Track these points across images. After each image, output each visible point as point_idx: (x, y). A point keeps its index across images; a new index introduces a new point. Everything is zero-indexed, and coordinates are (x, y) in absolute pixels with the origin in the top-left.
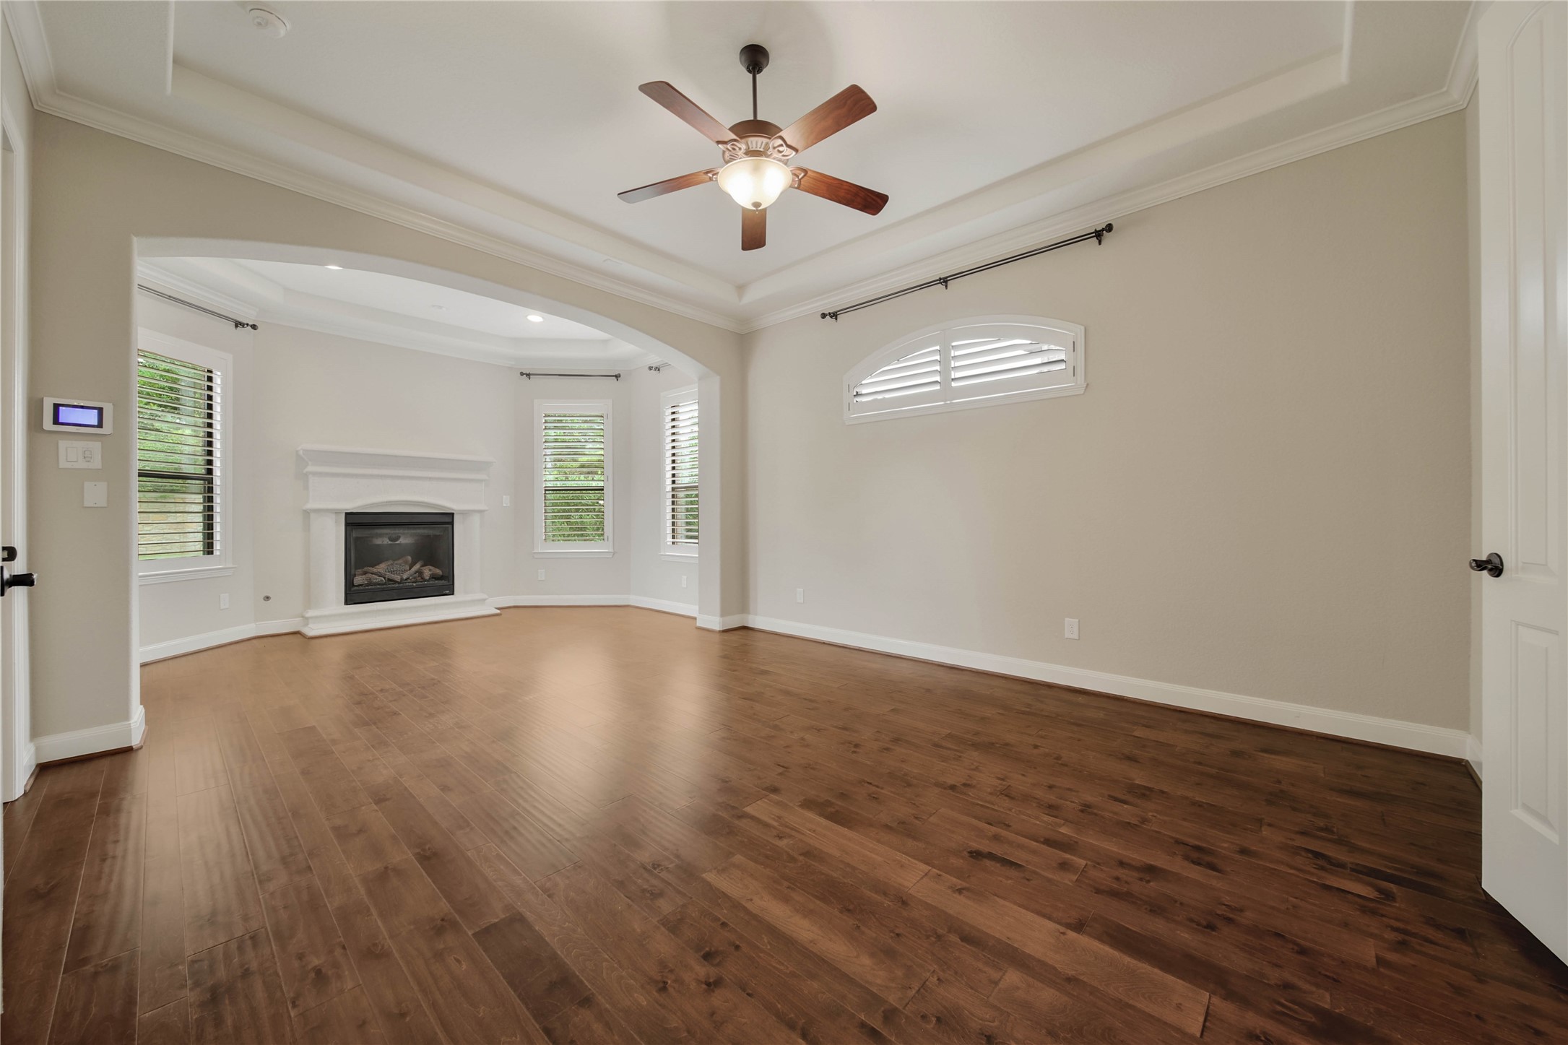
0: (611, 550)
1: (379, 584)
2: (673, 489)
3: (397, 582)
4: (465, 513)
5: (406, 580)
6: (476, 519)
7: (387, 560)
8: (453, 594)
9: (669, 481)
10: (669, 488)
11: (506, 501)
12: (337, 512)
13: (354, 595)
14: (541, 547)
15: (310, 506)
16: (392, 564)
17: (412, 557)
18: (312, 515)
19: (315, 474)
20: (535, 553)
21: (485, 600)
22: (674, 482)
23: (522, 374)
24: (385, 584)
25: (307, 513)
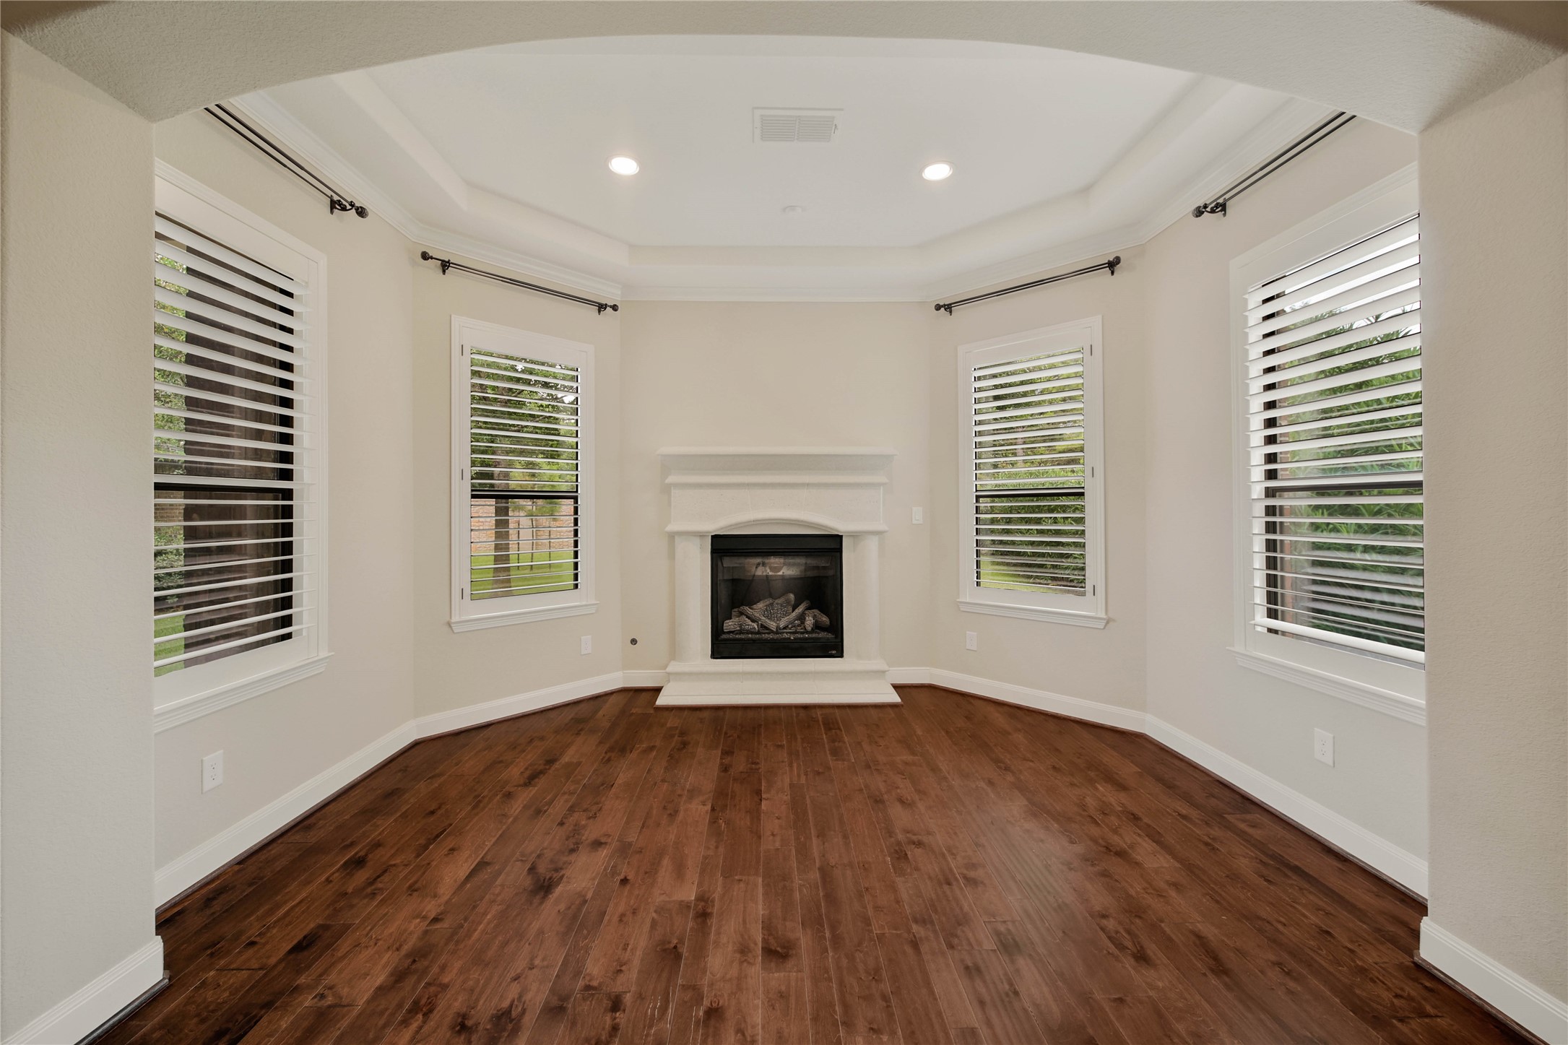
0: (1103, 615)
1: (752, 633)
2: (1270, 493)
3: (772, 632)
4: (856, 536)
5: (784, 628)
6: (872, 545)
7: (764, 598)
8: (841, 656)
9: (1258, 473)
10: (1258, 491)
11: (918, 515)
12: (701, 535)
13: (724, 646)
14: (969, 594)
15: (672, 527)
16: (772, 604)
17: (795, 595)
18: (677, 539)
19: (677, 485)
20: (961, 602)
21: (884, 672)
22: (1271, 475)
23: (938, 307)
24: (758, 633)
25: (672, 536)
